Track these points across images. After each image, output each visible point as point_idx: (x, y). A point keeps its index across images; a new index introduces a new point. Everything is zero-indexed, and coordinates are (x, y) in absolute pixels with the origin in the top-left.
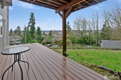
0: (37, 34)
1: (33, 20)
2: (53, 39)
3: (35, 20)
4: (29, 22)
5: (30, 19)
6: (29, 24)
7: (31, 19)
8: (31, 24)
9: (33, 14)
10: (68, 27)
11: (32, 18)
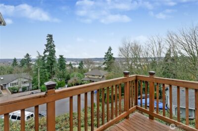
0: (59, 67)
1: (51, 47)
2: (86, 76)
3: (55, 46)
4: (44, 51)
5: (46, 45)
6: (44, 53)
7: (48, 44)
8: (47, 54)
9: (51, 36)
10: (110, 55)
11: (50, 43)
